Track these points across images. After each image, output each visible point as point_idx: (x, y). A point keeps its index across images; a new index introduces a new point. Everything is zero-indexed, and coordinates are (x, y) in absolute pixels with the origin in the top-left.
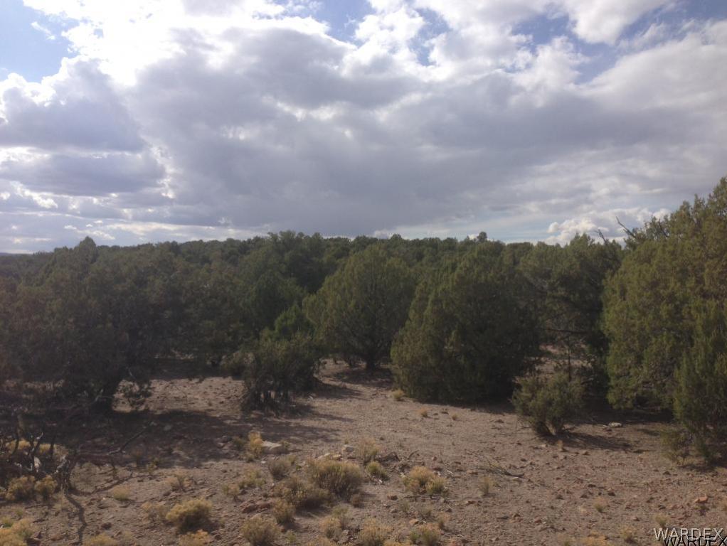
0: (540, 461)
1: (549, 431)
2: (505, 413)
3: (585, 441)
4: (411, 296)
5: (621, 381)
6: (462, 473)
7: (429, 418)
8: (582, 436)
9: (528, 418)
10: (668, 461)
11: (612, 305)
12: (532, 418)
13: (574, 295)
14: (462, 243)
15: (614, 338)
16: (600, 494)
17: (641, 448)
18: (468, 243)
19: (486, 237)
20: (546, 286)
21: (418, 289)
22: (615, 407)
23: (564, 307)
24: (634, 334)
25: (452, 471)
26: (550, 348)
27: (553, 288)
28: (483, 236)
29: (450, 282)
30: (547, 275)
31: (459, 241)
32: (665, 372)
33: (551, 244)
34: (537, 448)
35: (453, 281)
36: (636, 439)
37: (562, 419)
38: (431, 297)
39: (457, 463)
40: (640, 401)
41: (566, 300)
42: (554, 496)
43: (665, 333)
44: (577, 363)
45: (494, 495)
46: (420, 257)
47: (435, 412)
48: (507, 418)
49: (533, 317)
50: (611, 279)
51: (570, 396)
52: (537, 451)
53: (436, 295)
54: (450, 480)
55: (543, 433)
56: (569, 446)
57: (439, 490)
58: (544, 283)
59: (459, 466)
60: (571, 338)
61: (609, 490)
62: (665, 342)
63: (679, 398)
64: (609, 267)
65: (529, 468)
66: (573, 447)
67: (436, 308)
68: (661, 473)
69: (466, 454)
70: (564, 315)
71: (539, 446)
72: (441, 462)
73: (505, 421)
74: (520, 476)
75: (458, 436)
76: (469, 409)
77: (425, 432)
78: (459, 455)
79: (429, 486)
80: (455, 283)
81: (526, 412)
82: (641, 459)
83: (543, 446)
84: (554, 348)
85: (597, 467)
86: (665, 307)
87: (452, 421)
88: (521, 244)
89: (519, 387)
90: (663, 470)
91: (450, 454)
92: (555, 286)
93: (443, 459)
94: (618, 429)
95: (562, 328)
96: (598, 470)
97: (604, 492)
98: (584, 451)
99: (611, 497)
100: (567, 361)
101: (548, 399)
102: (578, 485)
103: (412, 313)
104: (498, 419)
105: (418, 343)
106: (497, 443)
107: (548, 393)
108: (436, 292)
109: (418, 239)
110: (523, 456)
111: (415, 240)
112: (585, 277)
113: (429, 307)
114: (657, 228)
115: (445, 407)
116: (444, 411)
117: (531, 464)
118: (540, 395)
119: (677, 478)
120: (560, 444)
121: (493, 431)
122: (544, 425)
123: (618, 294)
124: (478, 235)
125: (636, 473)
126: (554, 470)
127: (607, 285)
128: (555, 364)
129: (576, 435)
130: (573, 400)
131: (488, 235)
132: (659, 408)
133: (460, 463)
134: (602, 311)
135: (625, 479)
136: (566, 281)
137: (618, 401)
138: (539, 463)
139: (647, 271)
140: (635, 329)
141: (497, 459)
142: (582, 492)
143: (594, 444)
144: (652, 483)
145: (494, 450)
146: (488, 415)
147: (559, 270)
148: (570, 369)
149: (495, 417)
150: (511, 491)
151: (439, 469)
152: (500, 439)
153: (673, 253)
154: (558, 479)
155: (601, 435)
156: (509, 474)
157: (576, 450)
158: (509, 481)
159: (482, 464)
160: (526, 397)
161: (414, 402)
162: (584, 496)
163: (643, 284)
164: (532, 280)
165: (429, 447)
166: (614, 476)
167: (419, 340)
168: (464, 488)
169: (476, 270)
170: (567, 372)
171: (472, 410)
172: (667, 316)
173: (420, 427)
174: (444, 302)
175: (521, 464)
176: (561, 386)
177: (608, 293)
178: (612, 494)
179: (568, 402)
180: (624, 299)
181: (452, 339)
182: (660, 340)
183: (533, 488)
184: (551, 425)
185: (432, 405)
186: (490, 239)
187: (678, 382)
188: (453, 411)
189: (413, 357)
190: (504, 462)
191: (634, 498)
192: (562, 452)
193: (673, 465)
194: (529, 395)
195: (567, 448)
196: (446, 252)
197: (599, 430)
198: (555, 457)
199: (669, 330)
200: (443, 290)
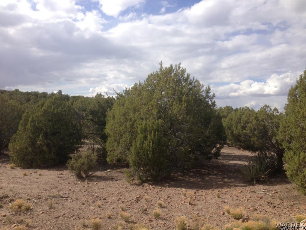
0: (77, 190)
1: (82, 176)
2: (64, 170)
3: (97, 179)
4: (20, 119)
5: (112, 153)
6: (41, 200)
7: (27, 176)
8: (96, 177)
9: (73, 171)
10: (127, 183)
11: (109, 122)
12: (75, 171)
13: (96, 118)
14: (50, 94)
15: (109, 136)
16: (100, 200)
17: (118, 179)
18: (53, 94)
19: (62, 93)
20: (84, 115)
21: (24, 115)
22: (109, 163)
23: (92, 124)
24: (117, 134)
25: (36, 200)
26: (86, 141)
27: (87, 115)
28: (60, 92)
29: (40, 112)
30: (85, 110)
31: (49, 93)
32: (127, 148)
33: (90, 97)
34: (77, 184)
35: (41, 112)
36: (116, 176)
37: (88, 171)
38: (30, 119)
39: (38, 195)
40: (119, 160)
41: (92, 120)
42: (81, 204)
43: (128, 133)
44: (97, 146)
45: (54, 208)
46: (28, 100)
47: (31, 173)
48: (65, 172)
49: (79, 128)
50: (109, 112)
51: (91, 161)
52: (76, 185)
53: (32, 119)
54: (34, 203)
55: (80, 177)
56: (90, 181)
57: (28, 209)
58: (83, 113)
59: (40, 196)
60: (95, 136)
61: (104, 197)
62: (128, 137)
63: (131, 158)
64: (110, 107)
65: (72, 193)
66: (92, 182)
67: (32, 124)
68: (124, 188)
69: (44, 190)
70: (92, 127)
71: (78, 183)
72: (31, 196)
73: (64, 174)
74: (67, 197)
75: (41, 183)
76: (48, 170)
77: (24, 182)
78: (41, 191)
79: (23, 208)
80: (42, 113)
81: (73, 169)
82: (117, 183)
83: (80, 183)
84: (87, 141)
85: (100, 189)
86: (129, 123)
87: (39, 176)
88: (77, 96)
89: (71, 158)
90: (125, 187)
91: (35, 192)
92: (88, 114)
93: (32, 194)
94: (110, 172)
95: (91, 132)
96: (101, 190)
97: (102, 199)
98: (96, 183)
99: (104, 201)
100: (93, 146)
101: (83, 163)
102: (92, 197)
103: (20, 127)
104: (61, 173)
105: (23, 141)
106: (59, 184)
107: (82, 160)
108: (33, 117)
109: (28, 92)
110: (70, 188)
111: (26, 92)
112: (100, 111)
113: (29, 124)
114: (127, 92)
115: (35, 170)
116: (35, 172)
117: (73, 191)
118: (79, 161)
119: (130, 189)
120: (86, 181)
121: (58, 179)
122: (81, 174)
123: (112, 118)
124: (58, 91)
125: (115, 189)
126: (83, 192)
127: (108, 114)
128: (87, 147)
129: (93, 176)
130: (93, 162)
131: (62, 92)
132: (125, 162)
133: (40, 195)
134: (106, 125)
135: (111, 192)
136: (92, 112)
137: (110, 161)
138: (76, 190)
139: (122, 109)
140: (117, 132)
141: (58, 191)
142: (93, 200)
143: (100, 179)
144: (121, 192)
145: (57, 187)
146: (56, 172)
147: (89, 108)
148: (93, 149)
149: (59, 172)
150: (63, 204)
151: (29, 199)
152: (61, 182)
153: (131, 102)
154: (84, 196)
155: (103, 175)
156: (62, 197)
157: (93, 183)
158: (62, 200)
159: (51, 194)
160: (73, 162)
161: (20, 169)
162: (93, 202)
163: (121, 114)
164: (78, 112)
165: (26, 190)
166: (106, 192)
167: (23, 140)
168: (41, 206)
169: (53, 107)
170: (92, 150)
171: (49, 170)
172: (129, 127)
173: (22, 181)
174: (37, 122)
175: (69, 192)
176: (88, 157)
177: (108, 118)
178: (105, 199)
179: (90, 163)
180: (114, 120)
181: (40, 138)
182: (126, 136)
183: (73, 202)
184: (83, 173)
185: (30, 170)
186: (63, 93)
187: (131, 152)
188: (39, 171)
189: (20, 148)
190: (61, 192)
191: (113, 200)
192: (87, 184)
193: (129, 184)
194: (75, 161)
195: (89, 183)
196: (42, 99)
197: (102, 173)
198: (84, 187)
199: (129, 132)
200: (36, 116)
